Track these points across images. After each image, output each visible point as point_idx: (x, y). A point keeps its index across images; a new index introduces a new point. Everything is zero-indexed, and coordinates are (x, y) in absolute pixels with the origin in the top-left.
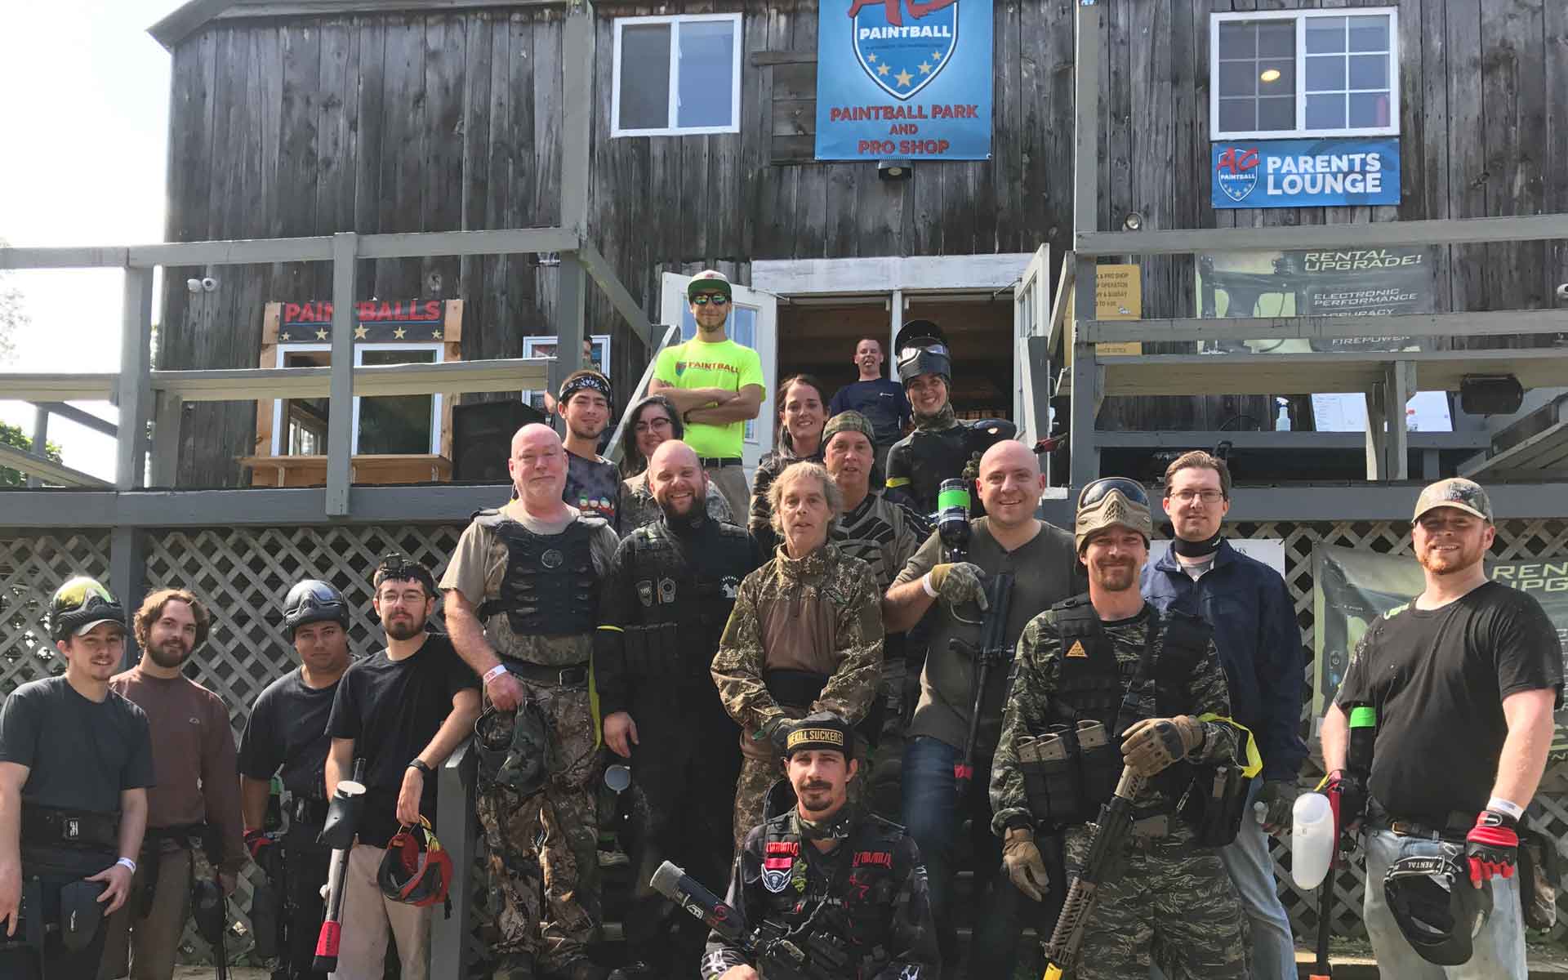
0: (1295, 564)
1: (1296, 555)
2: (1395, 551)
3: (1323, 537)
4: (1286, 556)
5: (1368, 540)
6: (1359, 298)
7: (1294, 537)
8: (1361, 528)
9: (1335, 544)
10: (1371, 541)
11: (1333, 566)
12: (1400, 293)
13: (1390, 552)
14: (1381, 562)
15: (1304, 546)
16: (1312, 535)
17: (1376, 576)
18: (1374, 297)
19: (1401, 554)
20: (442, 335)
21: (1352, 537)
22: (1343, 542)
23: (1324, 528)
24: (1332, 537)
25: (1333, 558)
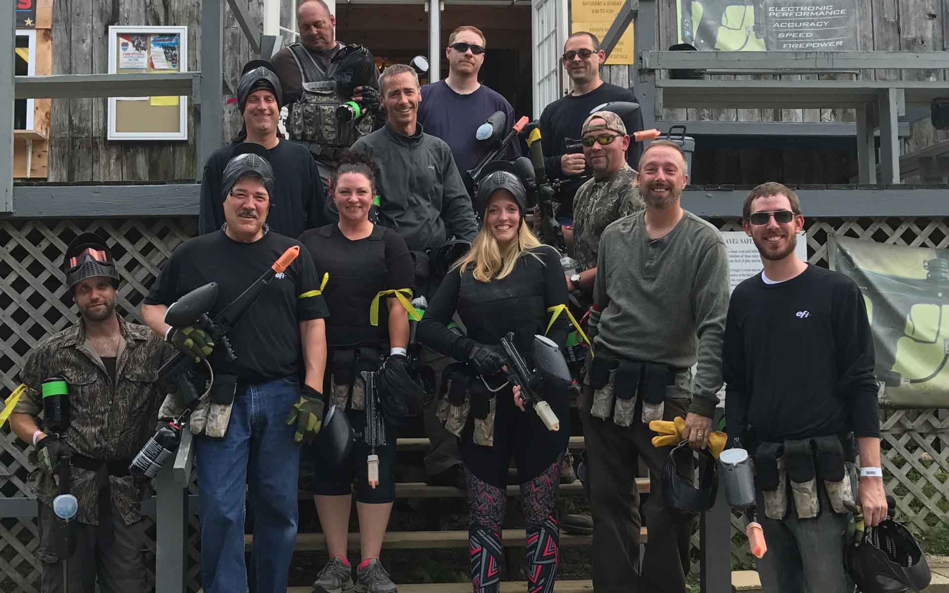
0: (814, 252)
1: (815, 244)
2: (890, 241)
3: (836, 229)
4: (808, 246)
5: (870, 232)
6: (803, 11)
7: (813, 230)
8: (865, 222)
9: (845, 235)
10: (872, 233)
11: (844, 253)
12: (834, 9)
13: (886, 242)
14: (879, 249)
15: (821, 237)
16: (828, 229)
17: (878, 262)
18: (814, 12)
19: (895, 243)
20: (34, 22)
21: (858, 230)
22: (851, 234)
23: (836, 222)
24: (842, 229)
25: (844, 247)
